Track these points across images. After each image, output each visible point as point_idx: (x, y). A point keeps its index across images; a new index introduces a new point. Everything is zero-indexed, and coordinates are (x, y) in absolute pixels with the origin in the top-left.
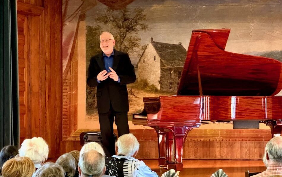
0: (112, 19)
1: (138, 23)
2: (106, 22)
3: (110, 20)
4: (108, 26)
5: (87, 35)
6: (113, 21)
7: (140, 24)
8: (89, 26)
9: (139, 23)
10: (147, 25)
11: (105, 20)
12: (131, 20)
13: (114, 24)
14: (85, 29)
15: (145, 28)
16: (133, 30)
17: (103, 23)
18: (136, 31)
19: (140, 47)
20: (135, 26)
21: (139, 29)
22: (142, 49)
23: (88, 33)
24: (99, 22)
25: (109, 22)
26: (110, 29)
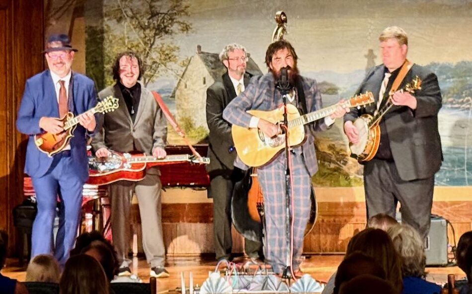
0: (130, 13)
1: (175, 21)
2: (119, 20)
3: (127, 16)
4: (122, 26)
5: (87, 41)
6: (132, 18)
7: (179, 22)
8: (91, 27)
9: (177, 20)
10: (191, 24)
11: (119, 16)
12: (163, 15)
13: (134, 23)
14: (84, 31)
15: (187, 29)
16: (167, 32)
17: (115, 21)
18: (171, 34)
19: (179, 62)
20: (170, 26)
21: (177, 31)
22: (182, 65)
23: (89, 39)
24: (108, 20)
25: (126, 19)
26: (128, 32)
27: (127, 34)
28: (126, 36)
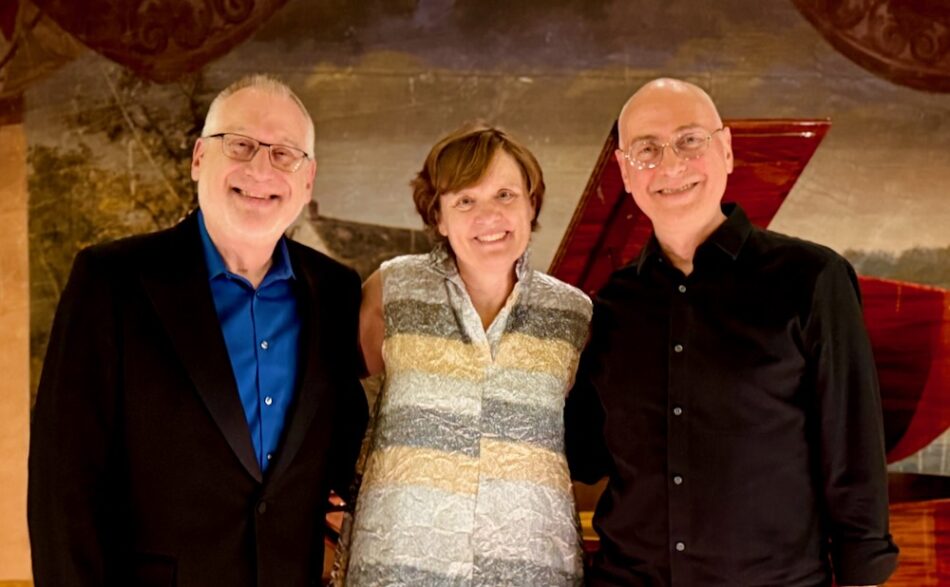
0: (141, 118)
2: (115, 134)
3: (136, 125)
4: (123, 149)
5: (31, 185)
6: (147, 129)
8: (41, 150)
11: (113, 123)
13: (151, 142)
14: (24, 158)
17: (103, 135)
23: (37, 178)
24: (86, 133)
25: (131, 132)
26: (137, 163)
27: (134, 168)
28: (132, 173)
